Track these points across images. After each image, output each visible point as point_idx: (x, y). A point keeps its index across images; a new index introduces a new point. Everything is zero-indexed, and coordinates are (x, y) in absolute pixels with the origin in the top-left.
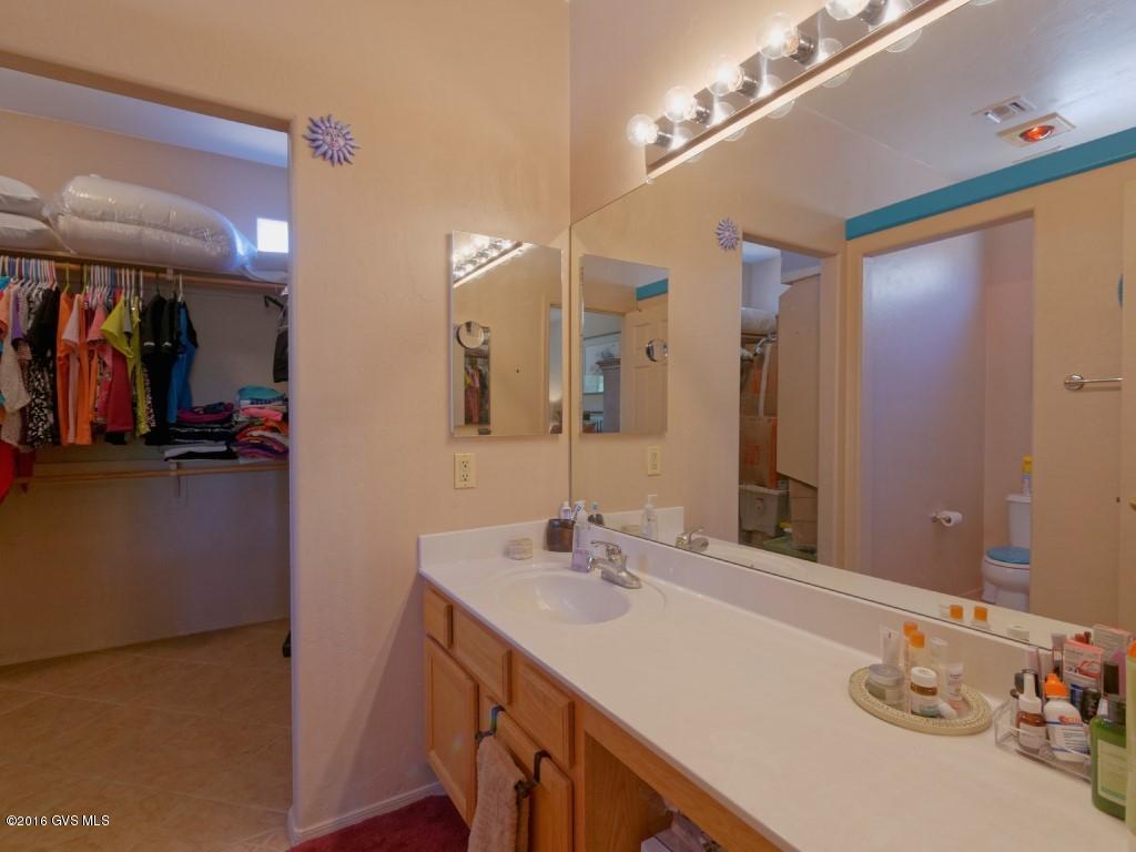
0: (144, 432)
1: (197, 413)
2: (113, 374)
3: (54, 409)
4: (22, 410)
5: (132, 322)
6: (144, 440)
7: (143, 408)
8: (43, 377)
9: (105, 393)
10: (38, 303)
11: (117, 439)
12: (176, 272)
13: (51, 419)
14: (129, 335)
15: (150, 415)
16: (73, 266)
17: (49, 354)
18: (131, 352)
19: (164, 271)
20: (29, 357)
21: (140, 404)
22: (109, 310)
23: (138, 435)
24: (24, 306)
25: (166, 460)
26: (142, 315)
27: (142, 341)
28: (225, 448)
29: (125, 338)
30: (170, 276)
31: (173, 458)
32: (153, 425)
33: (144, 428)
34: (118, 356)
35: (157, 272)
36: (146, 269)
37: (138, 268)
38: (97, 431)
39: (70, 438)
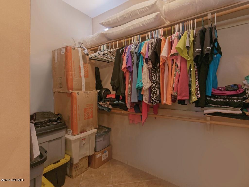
0: (194, 101)
1: (221, 90)
2: (180, 70)
3: (159, 88)
4: (149, 88)
5: (190, 41)
6: (194, 104)
7: (194, 88)
8: (156, 75)
9: (177, 80)
10: (154, 43)
11: (182, 102)
12: (212, 14)
13: (158, 93)
14: (188, 47)
15: (197, 91)
16: (169, 28)
17: (158, 65)
18: (189, 58)
19: (206, 15)
20: (151, 66)
21: (193, 85)
22: (179, 38)
23: (191, 102)
24: (150, 46)
25: (205, 114)
26: (194, 37)
27: (194, 49)
28: (240, 112)
29: (186, 50)
30: (209, 16)
31: (208, 114)
32: (199, 96)
33: (194, 98)
34: (184, 60)
35: (203, 17)
36: (197, 18)
37: (193, 19)
38: (174, 99)
39: (164, 102)
